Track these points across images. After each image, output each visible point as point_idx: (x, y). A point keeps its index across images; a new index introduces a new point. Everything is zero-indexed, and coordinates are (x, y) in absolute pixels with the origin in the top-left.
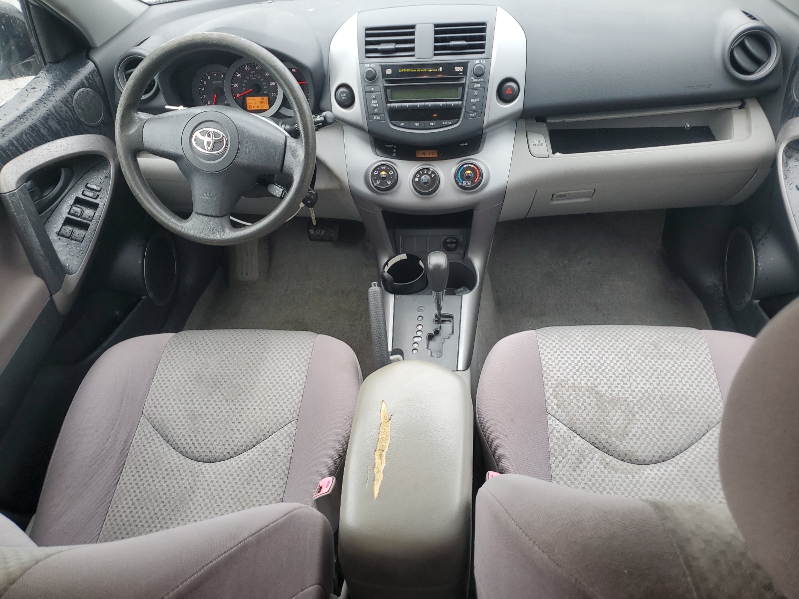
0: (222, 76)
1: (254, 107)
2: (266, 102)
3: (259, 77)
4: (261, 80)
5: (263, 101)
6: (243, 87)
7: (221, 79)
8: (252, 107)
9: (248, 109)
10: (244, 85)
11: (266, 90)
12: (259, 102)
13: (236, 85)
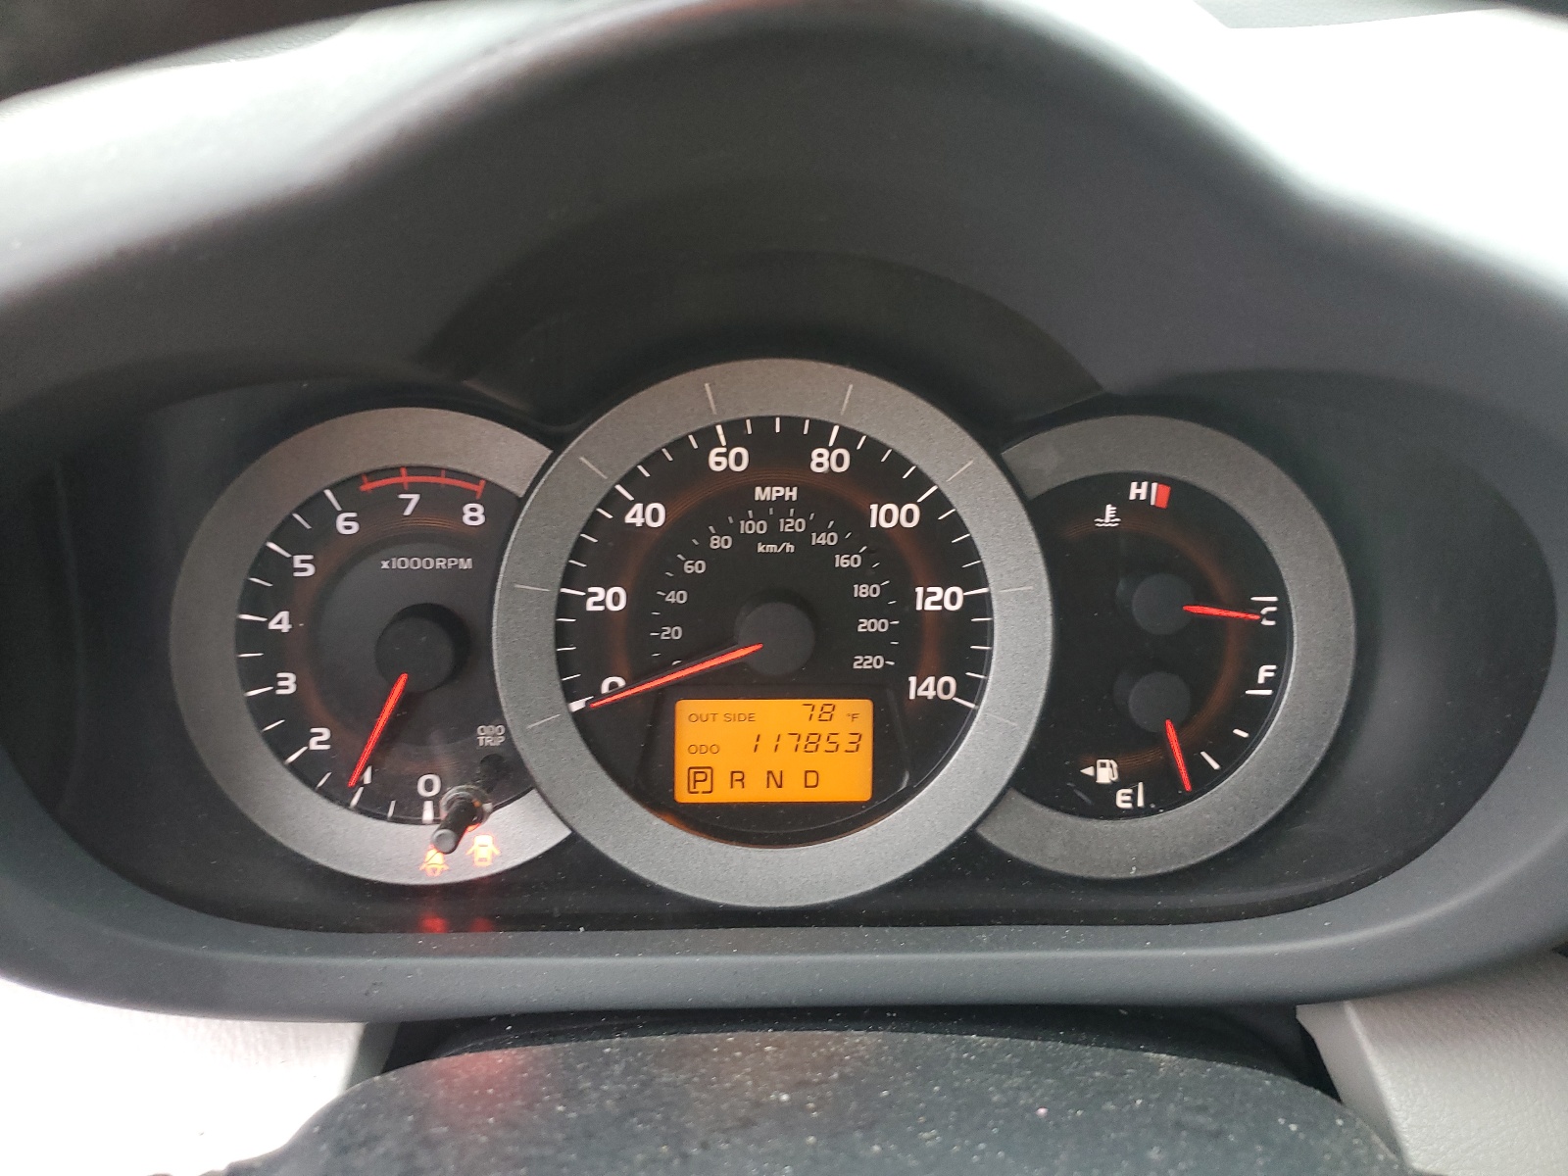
0: (474, 515)
1: (738, 777)
2: (844, 740)
3: (822, 539)
4: (842, 561)
5: (824, 729)
6: (673, 615)
7: (460, 541)
8: (722, 779)
9: (683, 796)
10: (677, 597)
11: (872, 644)
12: (789, 742)
13: (607, 598)
